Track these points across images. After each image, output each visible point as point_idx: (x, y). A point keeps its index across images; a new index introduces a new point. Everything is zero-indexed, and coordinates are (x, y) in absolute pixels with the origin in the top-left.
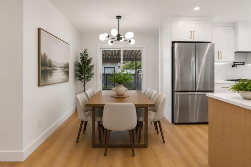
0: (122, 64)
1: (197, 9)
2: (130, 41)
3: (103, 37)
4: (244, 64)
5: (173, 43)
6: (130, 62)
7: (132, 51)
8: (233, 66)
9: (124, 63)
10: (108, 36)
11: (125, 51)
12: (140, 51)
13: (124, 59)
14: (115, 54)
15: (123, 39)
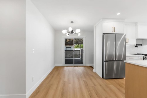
0: (74, 46)
1: (118, 14)
2: (78, 34)
3: (64, 32)
4: (142, 46)
5: (103, 34)
6: (78, 45)
7: (79, 39)
8: (136, 47)
9: (75, 45)
10: (67, 31)
11: (75, 39)
12: (82, 39)
13: (75, 43)
14: (71, 41)
15: (74, 33)
